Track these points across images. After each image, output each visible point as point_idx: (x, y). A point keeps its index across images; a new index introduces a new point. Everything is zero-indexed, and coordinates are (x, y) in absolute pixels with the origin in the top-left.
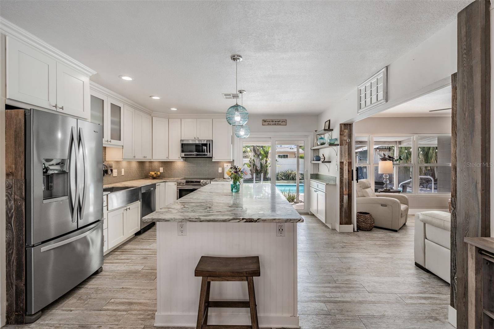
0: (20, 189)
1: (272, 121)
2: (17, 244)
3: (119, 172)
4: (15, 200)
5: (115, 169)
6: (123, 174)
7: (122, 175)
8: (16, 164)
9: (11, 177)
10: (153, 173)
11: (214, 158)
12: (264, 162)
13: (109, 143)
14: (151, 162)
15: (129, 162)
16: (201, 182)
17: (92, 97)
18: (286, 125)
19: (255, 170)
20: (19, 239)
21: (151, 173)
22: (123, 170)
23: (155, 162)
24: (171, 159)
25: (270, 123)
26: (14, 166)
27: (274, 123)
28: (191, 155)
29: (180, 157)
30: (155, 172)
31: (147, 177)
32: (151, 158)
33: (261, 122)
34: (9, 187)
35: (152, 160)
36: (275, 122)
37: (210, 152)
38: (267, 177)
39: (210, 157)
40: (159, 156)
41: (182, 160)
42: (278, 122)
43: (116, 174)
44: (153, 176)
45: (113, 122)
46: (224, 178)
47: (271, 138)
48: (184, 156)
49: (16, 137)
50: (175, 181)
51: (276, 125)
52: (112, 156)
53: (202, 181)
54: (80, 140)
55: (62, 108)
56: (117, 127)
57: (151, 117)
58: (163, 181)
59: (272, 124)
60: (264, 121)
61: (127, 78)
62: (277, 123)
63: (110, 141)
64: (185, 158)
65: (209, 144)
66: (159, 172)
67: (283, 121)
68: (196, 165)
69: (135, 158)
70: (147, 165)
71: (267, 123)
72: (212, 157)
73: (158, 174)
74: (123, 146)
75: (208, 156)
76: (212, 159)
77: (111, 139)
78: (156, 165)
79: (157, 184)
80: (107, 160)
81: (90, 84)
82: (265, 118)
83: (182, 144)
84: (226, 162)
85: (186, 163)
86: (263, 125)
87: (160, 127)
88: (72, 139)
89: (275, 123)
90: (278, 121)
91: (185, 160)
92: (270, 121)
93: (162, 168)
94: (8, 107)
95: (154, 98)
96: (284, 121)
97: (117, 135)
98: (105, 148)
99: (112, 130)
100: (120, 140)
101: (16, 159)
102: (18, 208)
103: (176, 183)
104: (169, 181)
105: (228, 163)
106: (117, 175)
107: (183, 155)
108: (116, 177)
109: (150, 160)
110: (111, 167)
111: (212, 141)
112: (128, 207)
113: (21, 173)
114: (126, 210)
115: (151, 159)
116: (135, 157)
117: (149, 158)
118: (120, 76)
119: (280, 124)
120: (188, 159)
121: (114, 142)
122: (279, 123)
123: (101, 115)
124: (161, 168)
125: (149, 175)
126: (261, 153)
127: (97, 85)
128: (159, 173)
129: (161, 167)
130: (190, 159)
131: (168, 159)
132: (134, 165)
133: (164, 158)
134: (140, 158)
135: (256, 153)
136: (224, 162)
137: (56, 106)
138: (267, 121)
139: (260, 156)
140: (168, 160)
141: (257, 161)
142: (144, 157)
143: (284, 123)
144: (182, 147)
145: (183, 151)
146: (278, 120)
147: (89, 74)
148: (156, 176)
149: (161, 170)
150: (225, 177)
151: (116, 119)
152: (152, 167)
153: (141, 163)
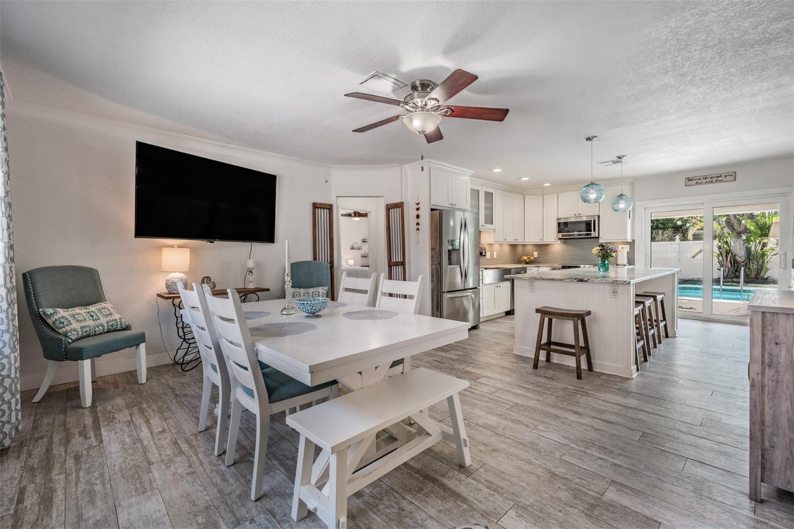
0: (438, 258)
1: (704, 177)
2: (437, 291)
3: (492, 255)
4: (435, 264)
5: (488, 251)
6: (495, 256)
7: (495, 258)
8: (436, 243)
9: (433, 251)
10: (526, 258)
11: (601, 237)
12: (754, 246)
13: (483, 227)
14: (524, 245)
15: (501, 244)
17: (471, 189)
18: (735, 180)
19: (731, 262)
20: (437, 288)
21: (523, 257)
22: (495, 253)
23: (529, 245)
24: (546, 241)
25: (700, 181)
26: (434, 245)
27: (709, 180)
28: (570, 235)
29: (557, 239)
30: (529, 257)
31: (519, 262)
32: (523, 241)
33: (683, 182)
34: (432, 257)
35: (524, 243)
36: (712, 178)
37: (594, 230)
38: (765, 277)
39: (596, 238)
40: (532, 238)
41: (559, 242)
42: (718, 177)
43: (489, 256)
44: (525, 261)
45: (486, 208)
46: (617, 265)
47: (703, 203)
48: (561, 237)
49: (436, 227)
50: (550, 267)
51: (713, 183)
52: (486, 239)
54: (465, 226)
55: (455, 205)
56: (489, 212)
57: (523, 197)
58: (535, 265)
59: (704, 183)
60: (689, 179)
61: (498, 170)
63: (484, 226)
64: (564, 240)
65: (594, 221)
66: (533, 256)
68: (578, 248)
69: (506, 241)
70: (520, 248)
71: (694, 182)
72: (598, 237)
74: (494, 229)
75: (592, 236)
76: (599, 240)
77: (485, 223)
78: (529, 248)
79: (528, 268)
80: (481, 243)
81: (471, 180)
82: (690, 176)
83: (559, 224)
84: (622, 242)
85: (565, 245)
86: (686, 186)
87: (533, 204)
88: (462, 226)
89: (711, 180)
91: (564, 243)
92: (701, 178)
93: (537, 252)
94: (432, 210)
95: (522, 179)
96: (731, 174)
97: (490, 220)
98: (480, 231)
99: (486, 215)
100: (492, 224)
101: (435, 240)
102: (437, 269)
103: (550, 268)
104: (543, 266)
105: (625, 245)
107: (560, 235)
108: (489, 259)
109: (522, 244)
110: (485, 249)
111: (599, 216)
112: (499, 285)
113: (438, 248)
114: (497, 287)
116: (506, 239)
117: (520, 241)
118: (492, 170)
119: (721, 181)
120: (568, 240)
121: (488, 226)
122: (719, 179)
123: (477, 203)
125: (521, 259)
126: (748, 227)
127: (476, 179)
128: (532, 258)
129: (535, 251)
130: (571, 240)
131: (543, 241)
132: (506, 249)
133: (538, 241)
134: (511, 240)
135: (734, 229)
136: (619, 242)
137: (452, 205)
138: (694, 179)
139: (743, 235)
140: (543, 243)
141: (738, 244)
142: (516, 240)
143: (729, 178)
144: (559, 227)
145: (559, 232)
146: (716, 174)
147: (469, 174)
148: (529, 261)
149: (536, 254)
150: (618, 263)
151: (489, 205)
152: (524, 250)
153: (513, 246)
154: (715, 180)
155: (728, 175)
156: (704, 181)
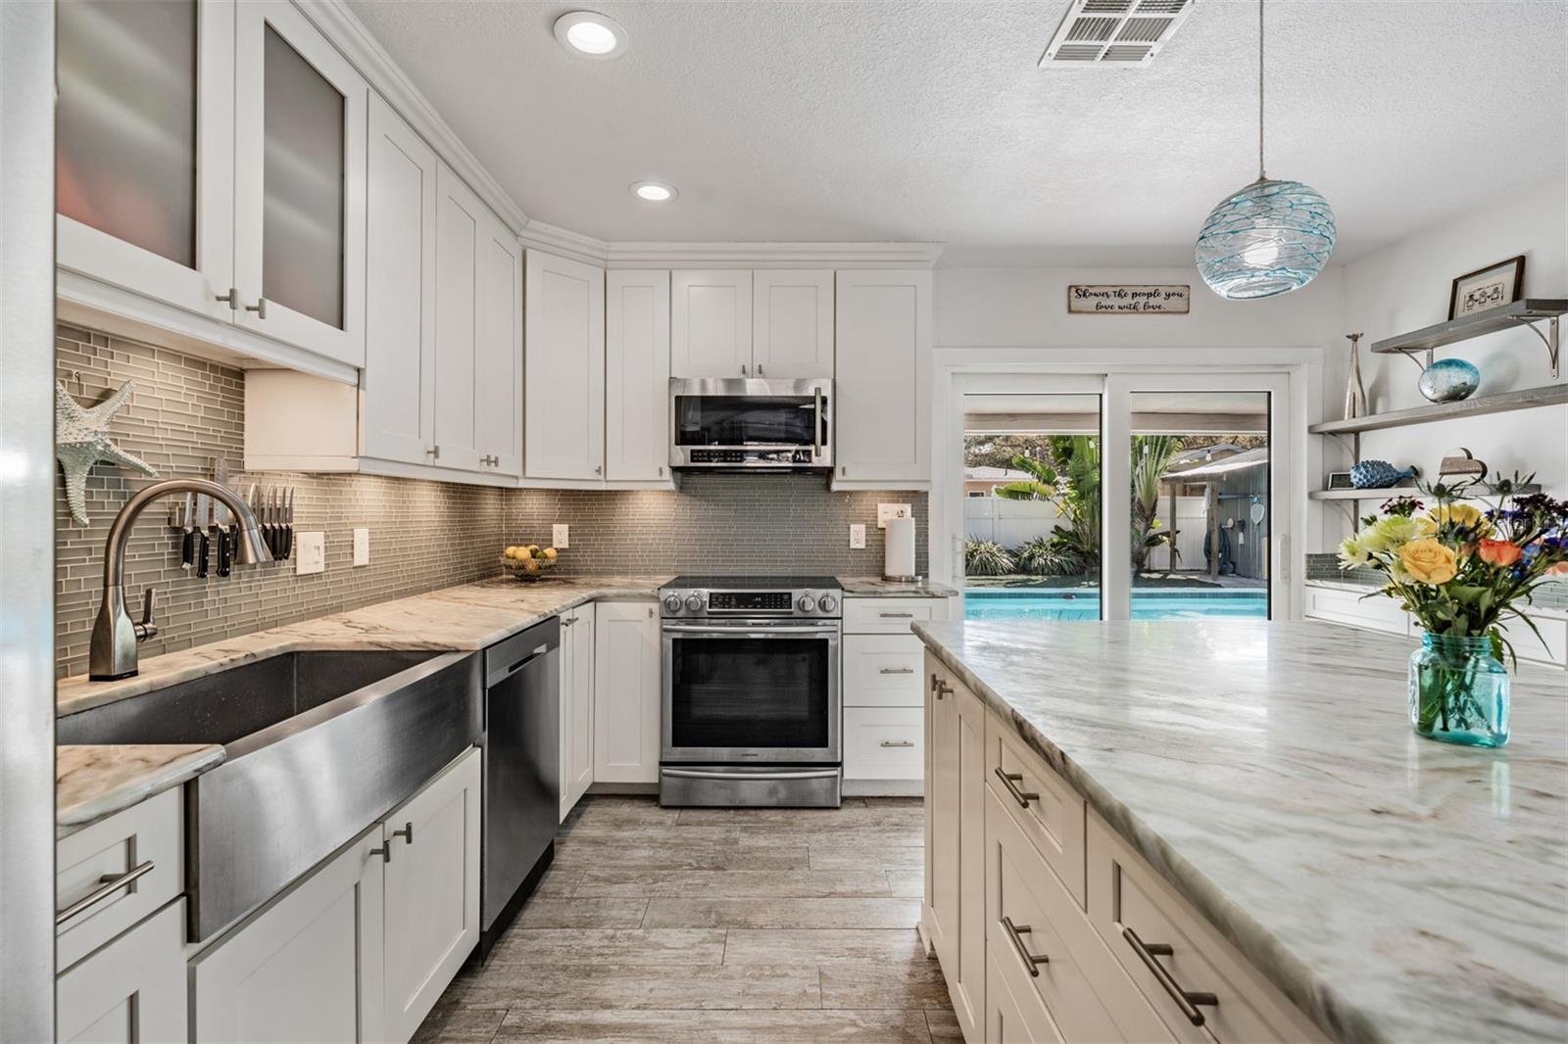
1: (1118, 289)
3: (338, 548)
5: (307, 528)
6: (362, 557)
7: (357, 562)
10: (523, 553)
11: (844, 470)
14: (506, 493)
16: (795, 599)
18: (1188, 312)
21: (510, 550)
22: (362, 537)
23: (531, 491)
24: (614, 477)
25: (1105, 302)
27: (1127, 301)
28: (726, 453)
29: (666, 471)
30: (533, 547)
31: (487, 571)
32: (519, 473)
33: (1060, 298)
35: (514, 483)
36: (1134, 295)
39: (821, 470)
41: (671, 484)
42: (1149, 295)
44: (521, 567)
46: (886, 579)
47: (1104, 376)
48: (685, 464)
50: (648, 597)
51: (1138, 312)
53: (797, 594)
56: (312, 227)
58: (585, 594)
59: (1116, 309)
62: (1142, 300)
63: (260, 310)
66: (552, 545)
67: (1171, 290)
68: (736, 511)
69: (438, 462)
70: (490, 506)
71: (1092, 302)
72: (831, 470)
73: (546, 557)
74: (358, 370)
75: (815, 463)
77: (265, 292)
78: (532, 508)
79: (559, 618)
80: (250, 465)
82: (1085, 280)
83: (681, 403)
86: (1070, 311)
89: (1133, 302)
90: (1147, 290)
92: (1110, 291)
93: (566, 527)
96: (1179, 290)
103: (655, 607)
104: (619, 598)
105: (896, 502)
106: (321, 568)
107: (682, 455)
108: (319, 575)
110: (277, 514)
111: (834, 383)
112: (397, 822)
114: (386, 850)
115: (517, 478)
116: (436, 452)
117: (507, 471)
119: (1157, 310)
122: (1153, 301)
124: (556, 527)
125: (503, 560)
128: (550, 552)
129: (560, 521)
131: (602, 477)
132: (428, 506)
133: (579, 474)
134: (462, 463)
138: (1091, 290)
140: (603, 487)
142: (488, 461)
143: (1175, 303)
144: (679, 416)
145: (683, 438)
146: (1147, 286)
148: (540, 568)
149: (561, 535)
150: (889, 572)
152: (509, 517)
153: (462, 495)
154: (1142, 305)
155: (1174, 294)
156: (1116, 302)
